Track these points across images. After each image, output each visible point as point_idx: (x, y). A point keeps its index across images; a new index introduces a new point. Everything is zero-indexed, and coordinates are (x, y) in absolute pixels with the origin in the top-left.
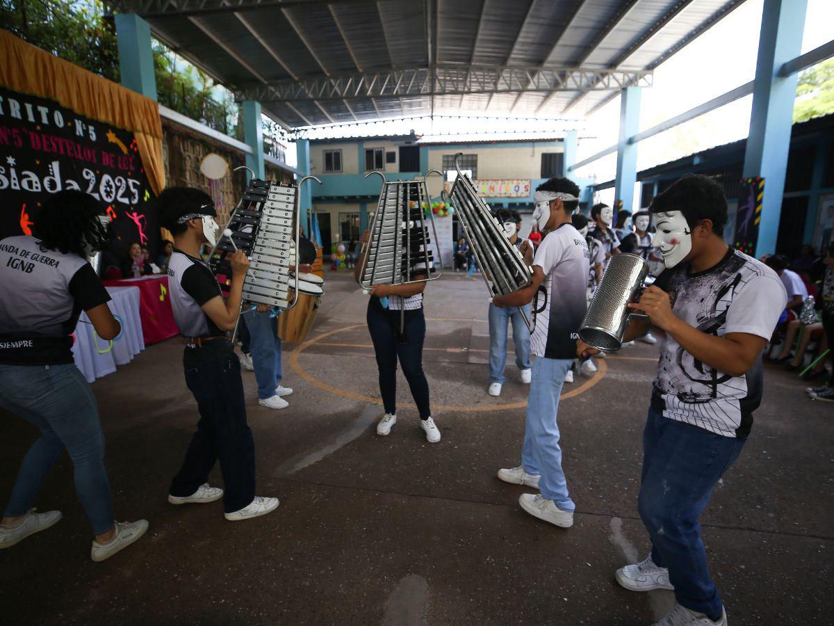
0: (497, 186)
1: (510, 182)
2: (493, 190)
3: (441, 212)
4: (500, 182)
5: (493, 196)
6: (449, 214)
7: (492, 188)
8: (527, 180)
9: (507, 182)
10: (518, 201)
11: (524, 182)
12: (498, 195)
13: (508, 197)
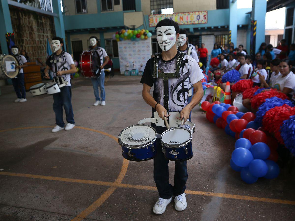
0: (185, 16)
1: (194, 13)
2: (182, 20)
3: (143, 37)
4: (187, 14)
5: (182, 23)
6: (148, 37)
7: (182, 18)
8: (205, 11)
9: (191, 13)
10: (199, 26)
11: (203, 12)
12: (186, 23)
13: (193, 24)
